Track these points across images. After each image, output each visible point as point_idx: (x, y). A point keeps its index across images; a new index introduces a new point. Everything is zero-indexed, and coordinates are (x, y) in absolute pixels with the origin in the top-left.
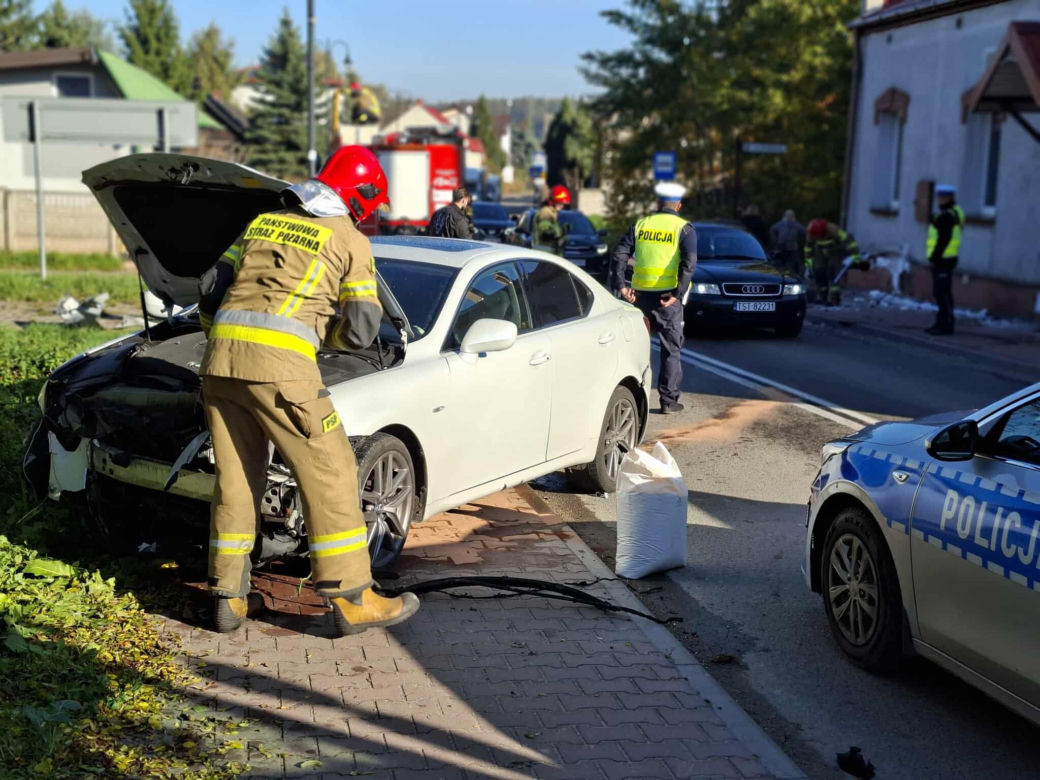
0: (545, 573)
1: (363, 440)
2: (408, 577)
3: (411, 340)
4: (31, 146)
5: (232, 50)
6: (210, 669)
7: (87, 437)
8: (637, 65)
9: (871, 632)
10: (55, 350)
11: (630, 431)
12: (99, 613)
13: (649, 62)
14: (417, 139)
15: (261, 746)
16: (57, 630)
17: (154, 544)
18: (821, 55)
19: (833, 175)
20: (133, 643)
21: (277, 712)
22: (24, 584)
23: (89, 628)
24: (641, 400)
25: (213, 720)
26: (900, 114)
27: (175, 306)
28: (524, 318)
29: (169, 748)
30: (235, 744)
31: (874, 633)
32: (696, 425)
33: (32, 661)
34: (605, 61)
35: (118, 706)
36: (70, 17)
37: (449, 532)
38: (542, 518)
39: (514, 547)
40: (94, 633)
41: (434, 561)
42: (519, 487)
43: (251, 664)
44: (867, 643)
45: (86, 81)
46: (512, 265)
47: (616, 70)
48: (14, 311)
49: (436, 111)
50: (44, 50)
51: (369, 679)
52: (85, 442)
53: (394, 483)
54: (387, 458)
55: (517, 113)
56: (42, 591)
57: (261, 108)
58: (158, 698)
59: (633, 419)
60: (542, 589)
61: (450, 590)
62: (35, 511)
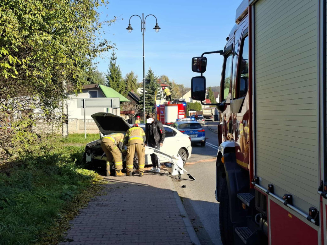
4: (83, 109)
5: (137, 78)
7: (91, 153)
14: (175, 102)
24: (187, 151)
45: (96, 92)
50: (87, 82)
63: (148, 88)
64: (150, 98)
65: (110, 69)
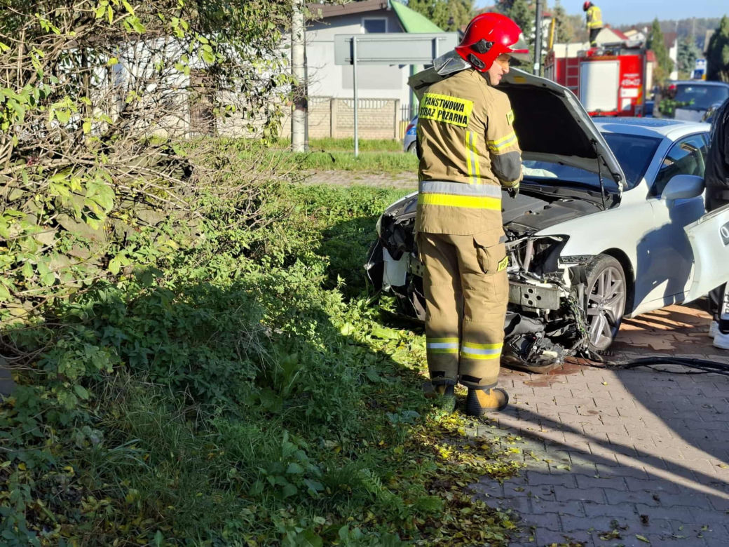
1: (591, 259)
3: (625, 190)
12: (418, 363)
14: (610, 52)
15: (532, 453)
21: (539, 433)
22: (372, 342)
23: (413, 371)
29: (472, 448)
30: (514, 450)
33: (383, 388)
35: (438, 419)
41: (637, 347)
43: (518, 403)
46: (700, 136)
48: (341, 176)
49: (620, 32)
51: (600, 419)
52: (406, 254)
53: (612, 290)
54: (608, 272)
55: (682, 30)
56: (383, 347)
58: (461, 417)
61: (653, 366)
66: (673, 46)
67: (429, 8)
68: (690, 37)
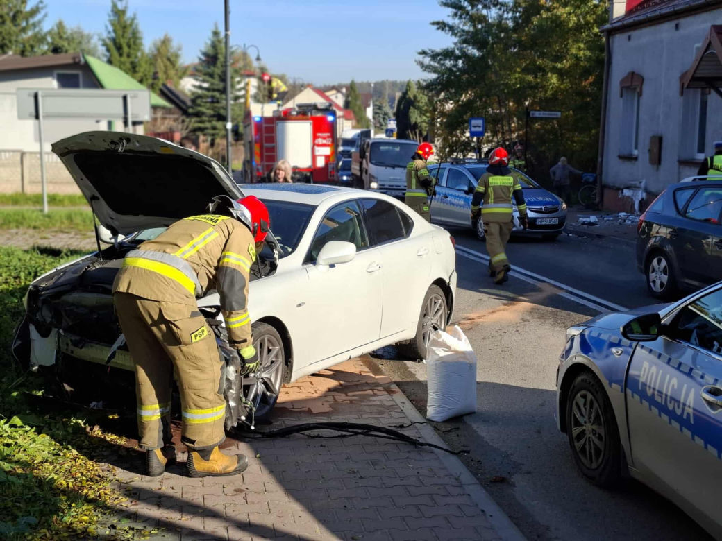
0: (376, 419)
2: (279, 423)
3: (281, 257)
4: (37, 121)
5: (180, 53)
6: (135, 491)
7: (56, 327)
8: (457, 58)
9: (600, 459)
10: (45, 264)
11: (441, 316)
12: (60, 452)
13: (465, 56)
14: (304, 112)
16: (30, 464)
17: (101, 402)
18: (584, 50)
19: (593, 131)
20: (82, 474)
21: (178, 522)
22: (9, 432)
23: (52, 463)
24: (448, 294)
25: (133, 529)
26: (638, 90)
27: (119, 235)
28: (363, 239)
31: (603, 460)
32: (491, 311)
33: (9, 488)
34: (434, 56)
35: (67, 519)
36: (69, 32)
37: (310, 390)
38: (378, 379)
39: (355, 400)
40: (55, 467)
41: (297, 411)
42: (362, 357)
43: (164, 488)
44: (598, 467)
45: (76, 76)
46: (354, 203)
47: (442, 62)
48: (24, 236)
49: (321, 91)
50: (50, 54)
51: (245, 498)
52: (54, 331)
53: (269, 357)
54: (264, 340)
55: (378, 90)
56: (21, 437)
57: (200, 91)
58: (96, 513)
59: (443, 308)
60: (371, 431)
61: (307, 432)
62: (21, 380)
63: (211, 75)
64: (218, 102)
65: (113, 25)
66: (369, 106)
67: (132, 63)
68: (383, 98)
